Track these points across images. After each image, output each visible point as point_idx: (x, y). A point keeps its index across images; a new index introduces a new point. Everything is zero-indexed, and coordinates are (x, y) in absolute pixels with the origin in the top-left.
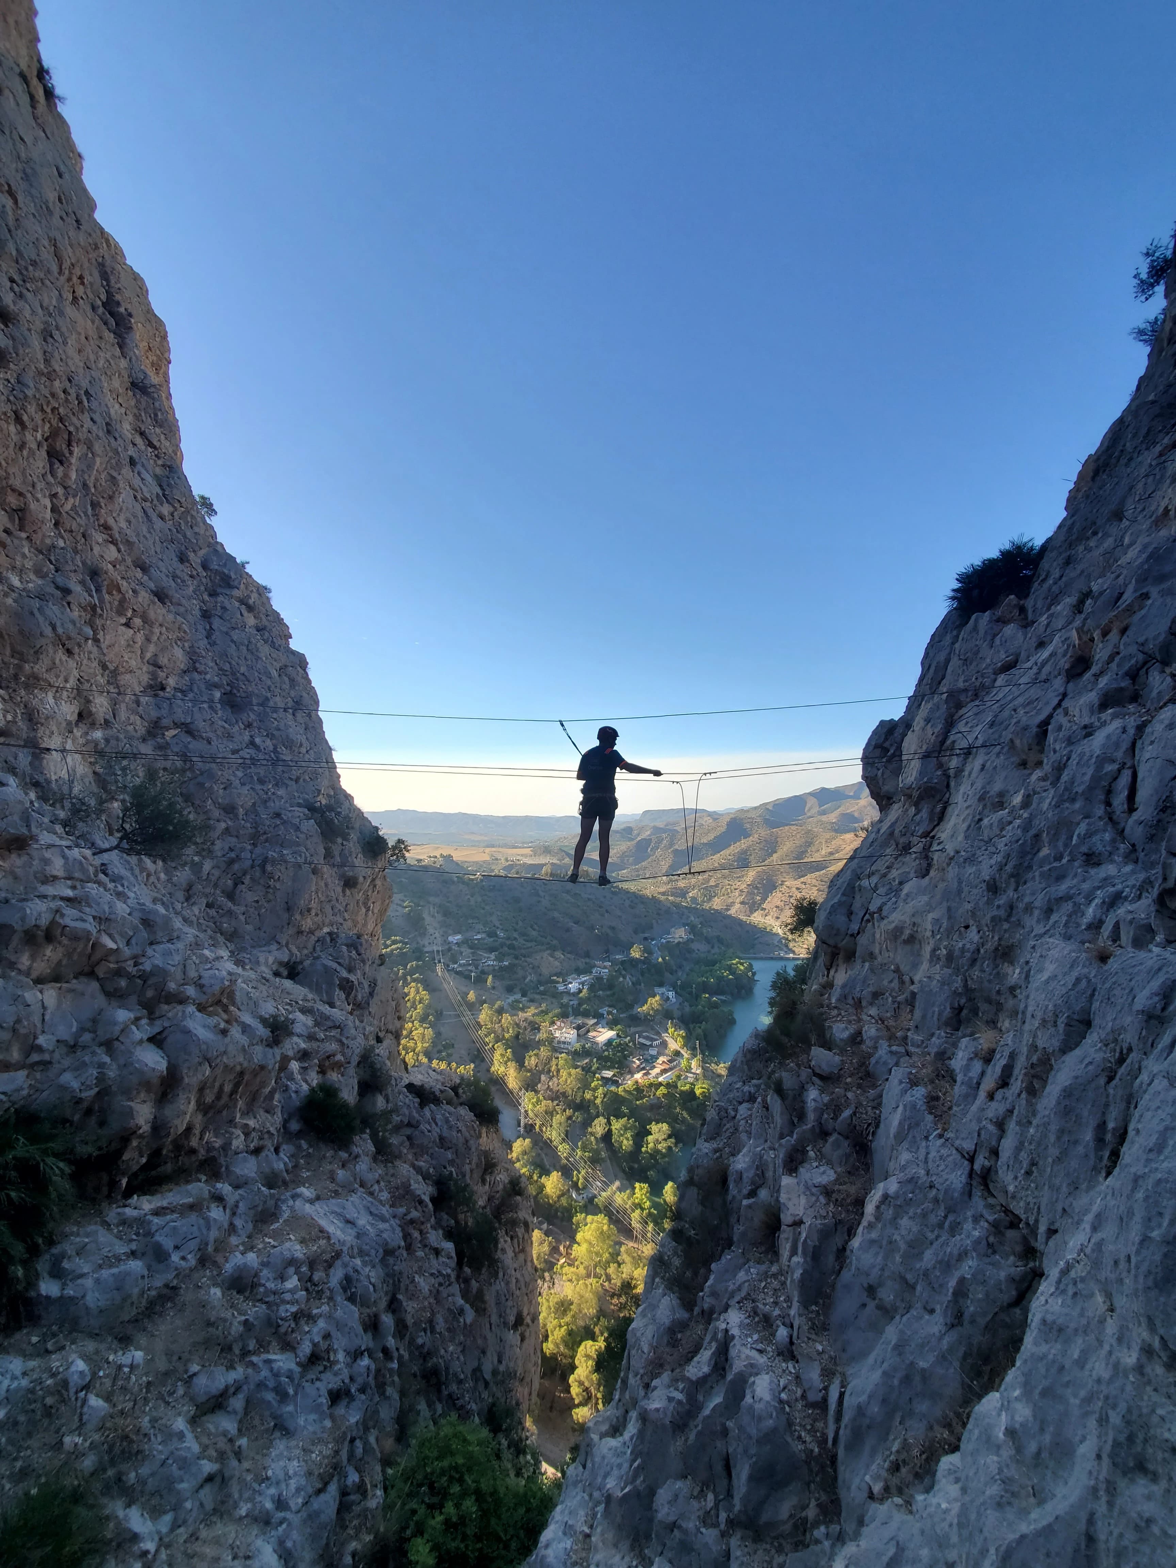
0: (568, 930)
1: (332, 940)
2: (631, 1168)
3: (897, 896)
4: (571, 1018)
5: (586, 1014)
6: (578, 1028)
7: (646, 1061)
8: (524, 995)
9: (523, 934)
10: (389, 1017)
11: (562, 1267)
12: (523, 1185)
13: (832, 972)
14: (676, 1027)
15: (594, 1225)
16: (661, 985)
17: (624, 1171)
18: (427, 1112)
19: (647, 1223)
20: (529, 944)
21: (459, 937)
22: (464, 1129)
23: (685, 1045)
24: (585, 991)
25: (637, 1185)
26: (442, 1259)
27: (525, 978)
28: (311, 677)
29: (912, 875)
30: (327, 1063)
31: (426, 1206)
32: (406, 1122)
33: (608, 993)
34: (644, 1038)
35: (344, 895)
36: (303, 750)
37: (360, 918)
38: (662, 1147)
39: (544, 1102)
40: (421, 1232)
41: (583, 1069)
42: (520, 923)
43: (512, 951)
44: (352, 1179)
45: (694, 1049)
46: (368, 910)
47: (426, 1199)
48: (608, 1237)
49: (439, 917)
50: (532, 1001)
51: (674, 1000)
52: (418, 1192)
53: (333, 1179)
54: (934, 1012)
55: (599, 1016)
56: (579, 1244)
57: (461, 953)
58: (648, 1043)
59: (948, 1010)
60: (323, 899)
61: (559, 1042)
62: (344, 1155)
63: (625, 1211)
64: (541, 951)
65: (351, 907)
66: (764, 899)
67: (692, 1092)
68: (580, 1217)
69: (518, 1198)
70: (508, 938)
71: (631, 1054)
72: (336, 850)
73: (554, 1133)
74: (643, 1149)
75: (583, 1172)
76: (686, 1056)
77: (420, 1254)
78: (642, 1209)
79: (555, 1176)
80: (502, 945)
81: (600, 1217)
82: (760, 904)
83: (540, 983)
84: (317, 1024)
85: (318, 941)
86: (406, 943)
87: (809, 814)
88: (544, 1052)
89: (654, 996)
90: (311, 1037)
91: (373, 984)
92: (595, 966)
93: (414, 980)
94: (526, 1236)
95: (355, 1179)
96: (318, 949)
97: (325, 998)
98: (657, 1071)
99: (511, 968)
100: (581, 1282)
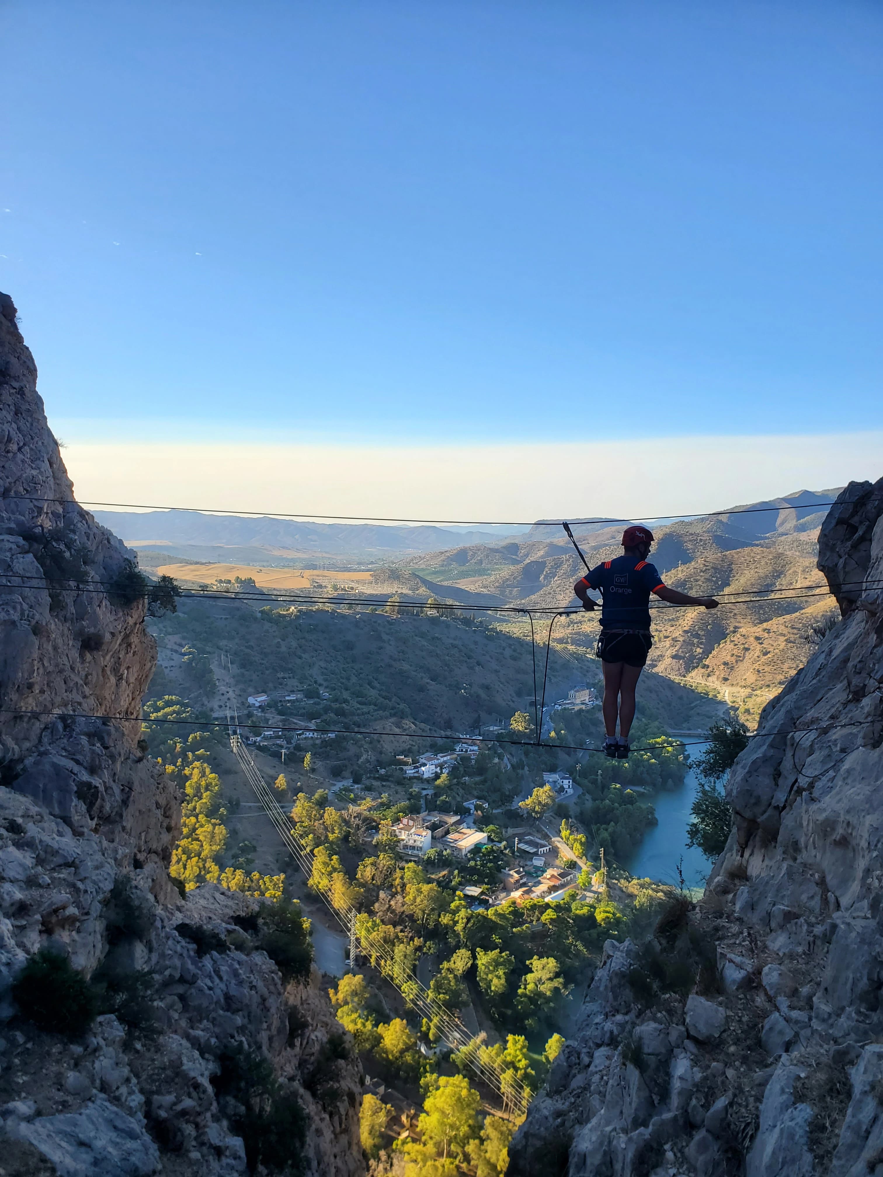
0: (422, 689)
1: (66, 727)
2: (502, 1015)
3: (835, 767)
4: (423, 814)
5: (445, 809)
6: (433, 828)
7: (528, 874)
8: (356, 781)
9: (357, 694)
10: (152, 833)
11: (404, 1143)
12: (347, 1046)
13: (747, 854)
14: (571, 828)
15: (448, 1090)
16: (553, 770)
17: (492, 1019)
18: (207, 962)
19: (521, 1087)
20: (365, 709)
21: (263, 698)
22: (260, 984)
23: (585, 854)
24: (444, 776)
25: (510, 1037)
26: (225, 1161)
27: (358, 757)
28: (21, 331)
29: (860, 741)
30: (54, 919)
31: (205, 1091)
32: (177, 976)
33: (477, 779)
34: (527, 843)
35: (83, 661)
36: (14, 447)
37: (107, 694)
38: (546, 988)
39: (382, 928)
40: (197, 1126)
41: (439, 883)
42: (354, 679)
43: (342, 719)
44: (87, 1082)
45: (596, 859)
46: (120, 678)
47: (205, 1082)
48: (468, 1105)
49: (235, 669)
50: (369, 789)
51: (570, 791)
52: (192, 1074)
53: (60, 1086)
54: (847, 979)
55: (462, 812)
56: (428, 1114)
57: (267, 720)
58: (532, 850)
59: (865, 980)
60: (50, 669)
61: (406, 847)
62: (77, 1049)
63: (492, 1072)
64: (381, 718)
65: (93, 679)
66: (707, 653)
67: (591, 918)
68: (430, 1078)
69: (341, 1062)
70: (336, 700)
71: (508, 864)
72: (68, 598)
73: (396, 969)
74: (520, 991)
75: (436, 1020)
76: (585, 868)
77: (195, 1155)
78: (516, 1069)
79: (397, 1024)
80: (326, 710)
81: (458, 1079)
82: (701, 660)
83: (380, 764)
84: (40, 861)
85: (46, 728)
86: (186, 705)
87: (781, 530)
88: (384, 860)
89: (542, 786)
90: (31, 882)
91: (127, 789)
92: (459, 740)
93: (198, 758)
94: (351, 1112)
95: (93, 1081)
96: (45, 740)
97: (57, 811)
98: (543, 887)
99: (337, 744)
100: (429, 1163)
